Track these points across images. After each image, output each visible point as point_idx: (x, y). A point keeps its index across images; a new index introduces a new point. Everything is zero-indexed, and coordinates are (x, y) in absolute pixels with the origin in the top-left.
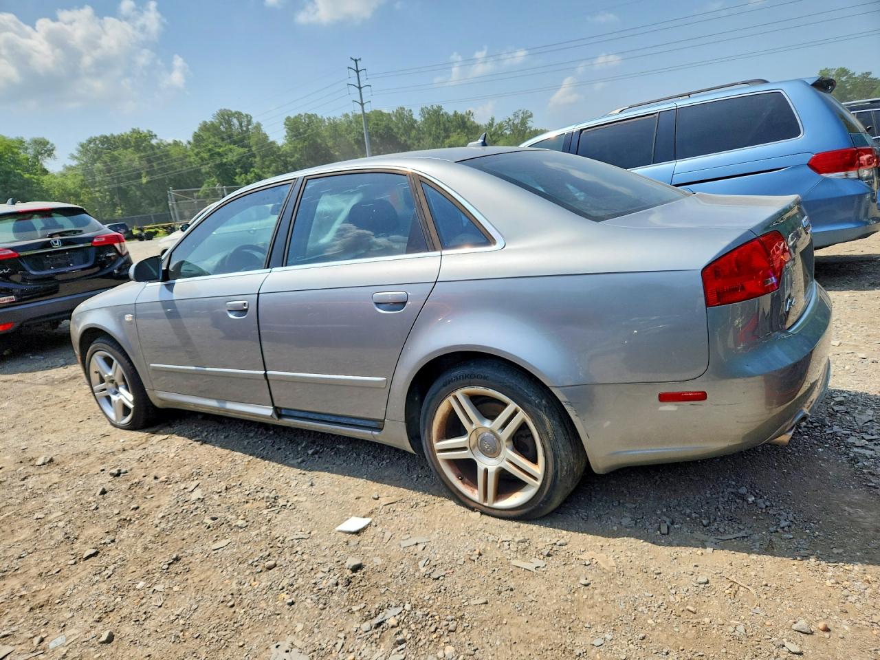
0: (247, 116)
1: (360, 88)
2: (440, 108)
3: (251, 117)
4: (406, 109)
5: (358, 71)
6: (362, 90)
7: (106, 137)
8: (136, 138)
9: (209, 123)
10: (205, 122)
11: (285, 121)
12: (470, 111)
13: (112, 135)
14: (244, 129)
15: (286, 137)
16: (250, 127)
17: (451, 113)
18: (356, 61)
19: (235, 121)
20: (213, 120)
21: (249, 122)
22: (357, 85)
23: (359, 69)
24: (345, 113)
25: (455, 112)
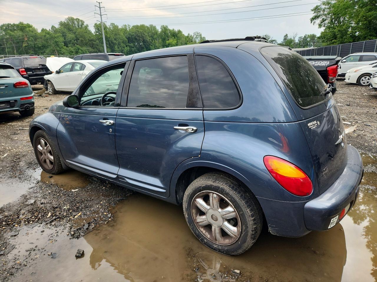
0: (82, 21)
1: (101, 15)
5: (100, 8)
6: (102, 16)
7: (10, 24)
8: (21, 26)
10: (62, 22)
11: (94, 25)
12: (179, 30)
13: (14, 24)
14: (80, 26)
16: (83, 26)
18: (99, 3)
20: (66, 21)
21: (83, 24)
22: (100, 14)
23: (101, 7)
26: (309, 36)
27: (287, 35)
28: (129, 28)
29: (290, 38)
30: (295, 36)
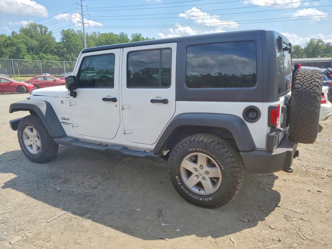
2: (140, 35)
3: (47, 29)
4: (124, 33)
9: (25, 28)
15: (61, 39)
17: (145, 38)
19: (38, 29)
24: (94, 32)
25: (147, 37)
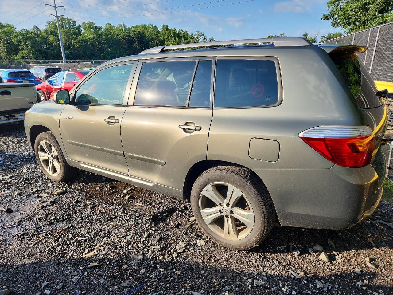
26: (333, 34)
27: (306, 34)
28: (125, 28)
29: (310, 37)
30: (316, 35)
